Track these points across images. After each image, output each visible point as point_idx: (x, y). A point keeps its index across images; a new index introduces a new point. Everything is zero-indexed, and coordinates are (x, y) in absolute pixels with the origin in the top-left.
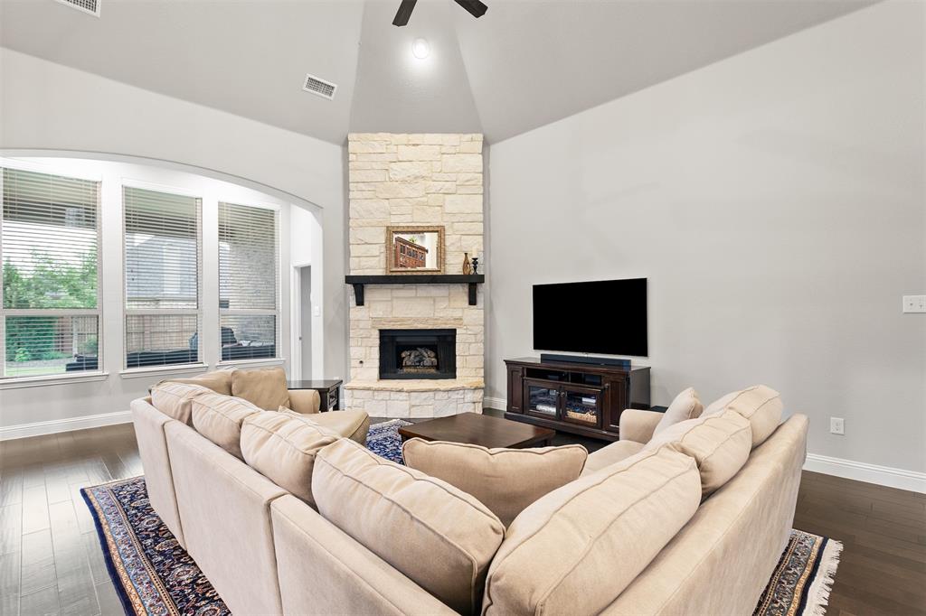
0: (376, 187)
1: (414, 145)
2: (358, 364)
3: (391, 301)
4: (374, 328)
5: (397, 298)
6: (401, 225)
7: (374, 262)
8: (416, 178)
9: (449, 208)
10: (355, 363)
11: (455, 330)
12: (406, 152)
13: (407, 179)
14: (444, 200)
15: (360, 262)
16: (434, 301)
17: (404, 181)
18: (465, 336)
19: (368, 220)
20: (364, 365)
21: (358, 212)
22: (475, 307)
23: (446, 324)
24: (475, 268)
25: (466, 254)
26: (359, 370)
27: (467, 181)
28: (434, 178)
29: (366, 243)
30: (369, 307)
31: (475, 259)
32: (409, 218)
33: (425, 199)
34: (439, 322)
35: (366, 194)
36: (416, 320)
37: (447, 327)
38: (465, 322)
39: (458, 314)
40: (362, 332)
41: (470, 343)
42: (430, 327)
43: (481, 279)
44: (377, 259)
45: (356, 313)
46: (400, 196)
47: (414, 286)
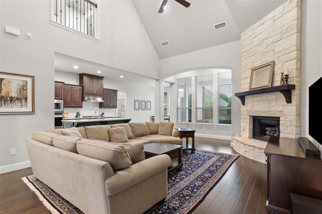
0: (249, 52)
1: (262, 24)
2: (243, 130)
3: (253, 102)
4: (247, 115)
7: (248, 86)
8: (263, 40)
9: (277, 50)
11: (279, 118)
13: (260, 43)
14: (275, 46)
15: (244, 86)
16: (269, 102)
17: (258, 45)
18: (284, 122)
19: (246, 68)
20: (245, 131)
21: (244, 65)
22: (290, 104)
23: (275, 114)
24: (287, 81)
25: (282, 73)
26: (243, 133)
28: (270, 36)
29: (245, 78)
30: (246, 106)
32: (259, 62)
33: (266, 49)
34: (272, 113)
35: (246, 57)
36: (262, 112)
37: (276, 116)
38: (284, 113)
39: (281, 109)
40: (244, 116)
42: (268, 116)
43: (293, 87)
45: (243, 108)
46: (257, 52)
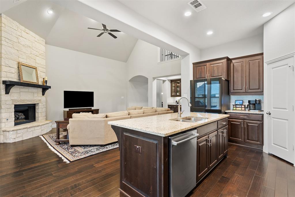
0: (13, 43)
1: (27, 33)
2: (6, 121)
3: (20, 93)
4: (13, 104)
5: (22, 92)
6: (23, 62)
7: (13, 75)
8: (28, 46)
9: (37, 61)
10: (4, 120)
12: (24, 34)
13: (25, 45)
14: (36, 58)
16: (34, 93)
17: (24, 46)
18: (41, 106)
19: (10, 57)
20: (8, 120)
21: (6, 51)
22: (44, 96)
23: (36, 102)
24: (46, 84)
25: (44, 79)
26: (6, 123)
27: (42, 54)
28: (33, 49)
29: (10, 67)
30: (10, 95)
31: (46, 81)
33: (30, 55)
35: (9, 45)
36: (28, 101)
38: (42, 101)
40: (8, 106)
41: (43, 108)
43: (50, 87)
44: (14, 74)
46: (22, 51)
47: (27, 87)
